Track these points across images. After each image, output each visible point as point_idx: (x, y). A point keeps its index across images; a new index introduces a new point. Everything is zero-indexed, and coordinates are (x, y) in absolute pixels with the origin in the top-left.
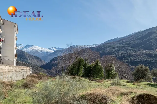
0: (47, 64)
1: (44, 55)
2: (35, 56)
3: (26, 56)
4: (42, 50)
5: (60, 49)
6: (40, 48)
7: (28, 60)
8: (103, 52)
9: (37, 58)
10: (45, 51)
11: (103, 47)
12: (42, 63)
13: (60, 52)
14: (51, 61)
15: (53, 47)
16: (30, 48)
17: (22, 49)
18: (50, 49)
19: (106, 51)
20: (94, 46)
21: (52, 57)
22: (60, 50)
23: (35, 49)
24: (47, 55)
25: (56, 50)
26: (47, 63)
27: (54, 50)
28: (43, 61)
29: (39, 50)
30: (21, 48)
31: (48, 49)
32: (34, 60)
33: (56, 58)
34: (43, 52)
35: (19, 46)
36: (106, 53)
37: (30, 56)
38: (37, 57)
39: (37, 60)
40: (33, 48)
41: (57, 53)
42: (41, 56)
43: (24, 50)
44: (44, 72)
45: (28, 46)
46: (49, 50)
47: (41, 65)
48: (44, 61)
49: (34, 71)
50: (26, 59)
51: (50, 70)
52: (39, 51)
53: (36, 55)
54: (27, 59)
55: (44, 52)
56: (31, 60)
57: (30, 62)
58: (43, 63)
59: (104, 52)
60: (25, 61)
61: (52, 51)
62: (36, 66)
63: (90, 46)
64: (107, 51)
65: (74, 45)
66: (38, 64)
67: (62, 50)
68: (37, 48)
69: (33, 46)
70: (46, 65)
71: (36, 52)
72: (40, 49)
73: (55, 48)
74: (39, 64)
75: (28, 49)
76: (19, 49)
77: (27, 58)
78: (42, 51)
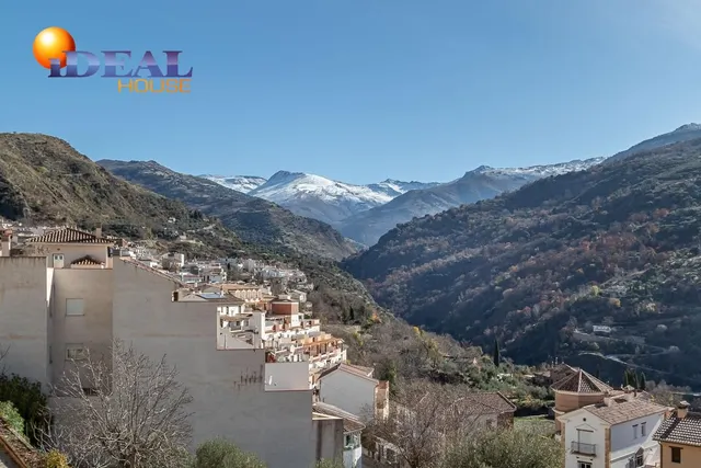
0: (366, 254)
1: (350, 214)
2: (310, 221)
3: (274, 219)
4: (340, 191)
5: (422, 188)
6: (330, 183)
7: (282, 239)
8: (633, 192)
9: (322, 229)
10: (356, 199)
11: (634, 169)
12: (344, 249)
13: (420, 202)
14: (384, 240)
15: (388, 181)
16: (292, 185)
17: (254, 191)
18: (374, 187)
19: (653, 188)
20: (578, 168)
21: (388, 224)
22: (422, 191)
23: (310, 188)
24: (362, 217)
25: (403, 192)
26: (366, 248)
27: (391, 192)
28: (346, 239)
29: (327, 193)
30: (253, 187)
31: (367, 189)
32: (310, 239)
33: (407, 225)
34: (343, 203)
35: (246, 180)
36: (652, 199)
37: (291, 221)
38: (320, 222)
39: (321, 236)
40: (301, 187)
41: (407, 205)
42: (336, 221)
43: (267, 195)
44: (355, 290)
45: (282, 177)
46: (370, 195)
47: (339, 260)
48: (351, 241)
49: (316, 289)
50: (273, 233)
51: (382, 280)
52: (328, 198)
53: (315, 214)
54: (276, 233)
55: (348, 203)
56: (297, 238)
57: (290, 246)
58: (347, 250)
59: (640, 193)
60: (269, 243)
61: (385, 198)
62: (320, 263)
63: (555, 169)
64: (657, 189)
65: (482, 168)
66: (323, 256)
67: (429, 193)
68: (318, 184)
69: (301, 175)
70: (361, 258)
71: (314, 200)
72: (332, 190)
73: (397, 183)
74: (329, 255)
75: (281, 190)
76: (245, 191)
77: (279, 230)
78: (342, 200)
